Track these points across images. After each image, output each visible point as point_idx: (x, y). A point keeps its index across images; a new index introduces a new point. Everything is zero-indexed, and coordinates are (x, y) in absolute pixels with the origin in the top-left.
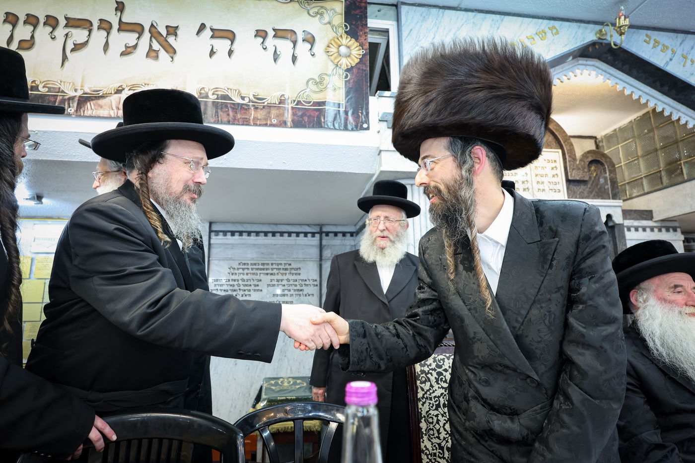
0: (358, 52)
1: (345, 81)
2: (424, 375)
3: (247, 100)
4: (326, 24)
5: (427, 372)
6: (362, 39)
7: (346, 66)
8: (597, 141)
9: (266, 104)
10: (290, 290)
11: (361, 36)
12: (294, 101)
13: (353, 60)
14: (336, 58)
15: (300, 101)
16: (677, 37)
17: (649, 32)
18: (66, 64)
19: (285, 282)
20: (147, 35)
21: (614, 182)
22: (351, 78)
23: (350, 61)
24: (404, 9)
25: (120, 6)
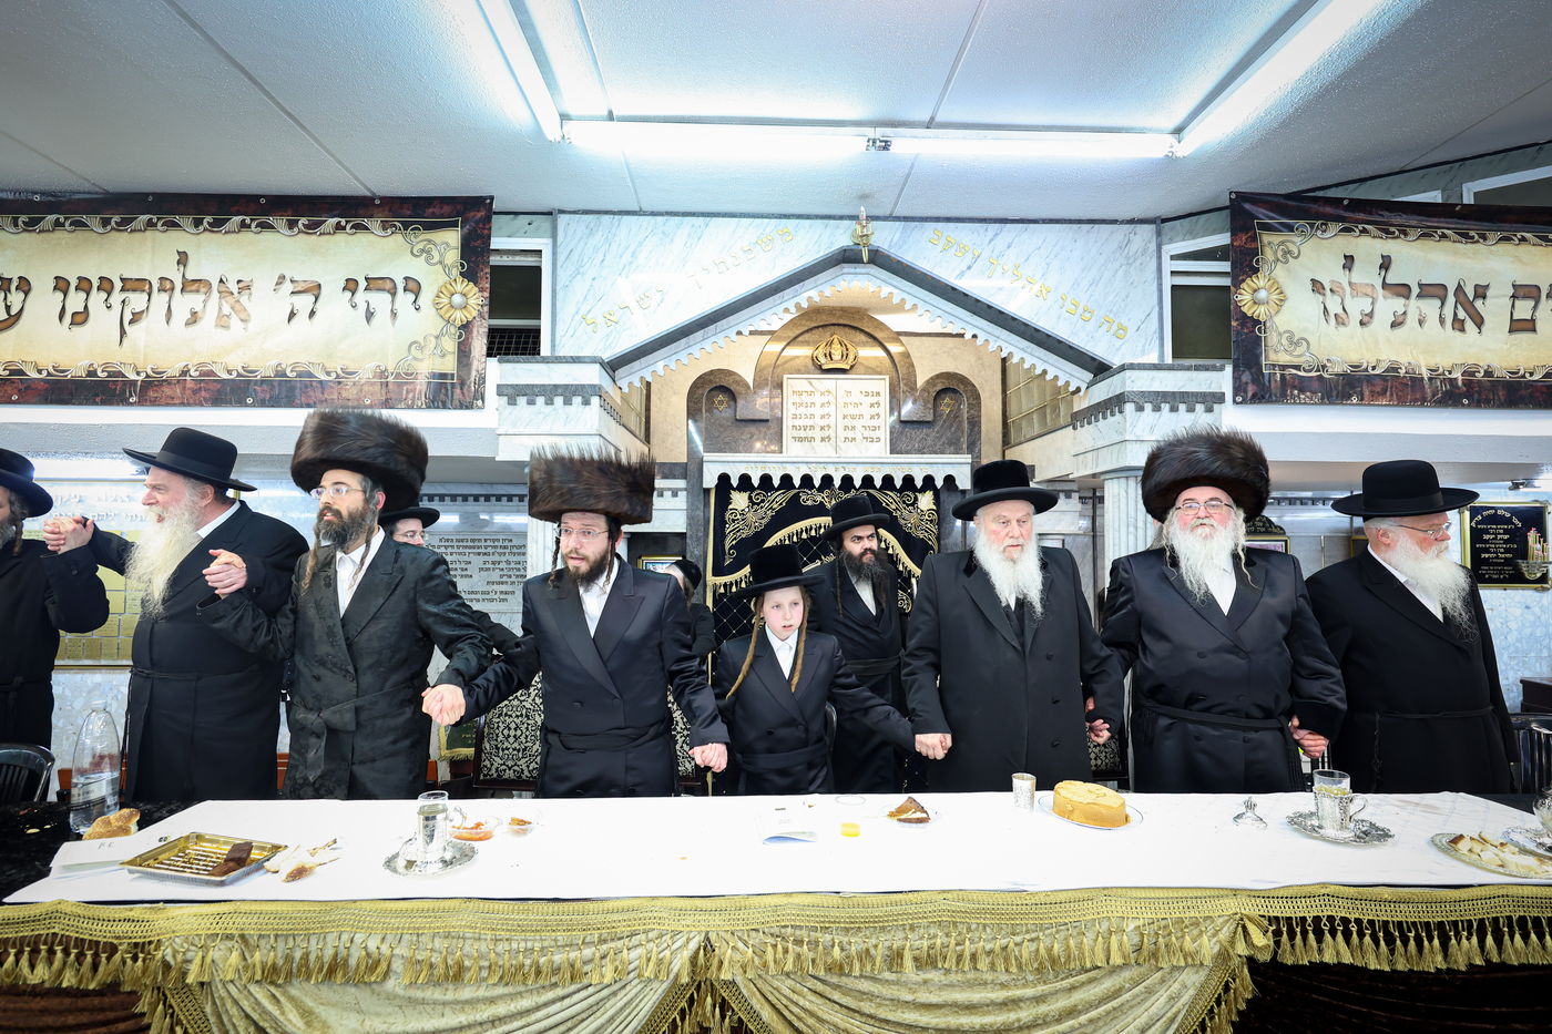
0: (476, 301)
1: (458, 342)
3: (332, 375)
4: (436, 264)
6: (482, 282)
7: (459, 322)
9: (357, 379)
10: (510, 577)
11: (479, 277)
12: (392, 374)
13: (469, 312)
14: (447, 312)
15: (400, 373)
16: (985, 230)
17: (940, 226)
18: (125, 340)
19: (503, 565)
20: (215, 294)
21: (975, 423)
22: (467, 339)
23: (466, 313)
24: (563, 219)
25: (183, 259)
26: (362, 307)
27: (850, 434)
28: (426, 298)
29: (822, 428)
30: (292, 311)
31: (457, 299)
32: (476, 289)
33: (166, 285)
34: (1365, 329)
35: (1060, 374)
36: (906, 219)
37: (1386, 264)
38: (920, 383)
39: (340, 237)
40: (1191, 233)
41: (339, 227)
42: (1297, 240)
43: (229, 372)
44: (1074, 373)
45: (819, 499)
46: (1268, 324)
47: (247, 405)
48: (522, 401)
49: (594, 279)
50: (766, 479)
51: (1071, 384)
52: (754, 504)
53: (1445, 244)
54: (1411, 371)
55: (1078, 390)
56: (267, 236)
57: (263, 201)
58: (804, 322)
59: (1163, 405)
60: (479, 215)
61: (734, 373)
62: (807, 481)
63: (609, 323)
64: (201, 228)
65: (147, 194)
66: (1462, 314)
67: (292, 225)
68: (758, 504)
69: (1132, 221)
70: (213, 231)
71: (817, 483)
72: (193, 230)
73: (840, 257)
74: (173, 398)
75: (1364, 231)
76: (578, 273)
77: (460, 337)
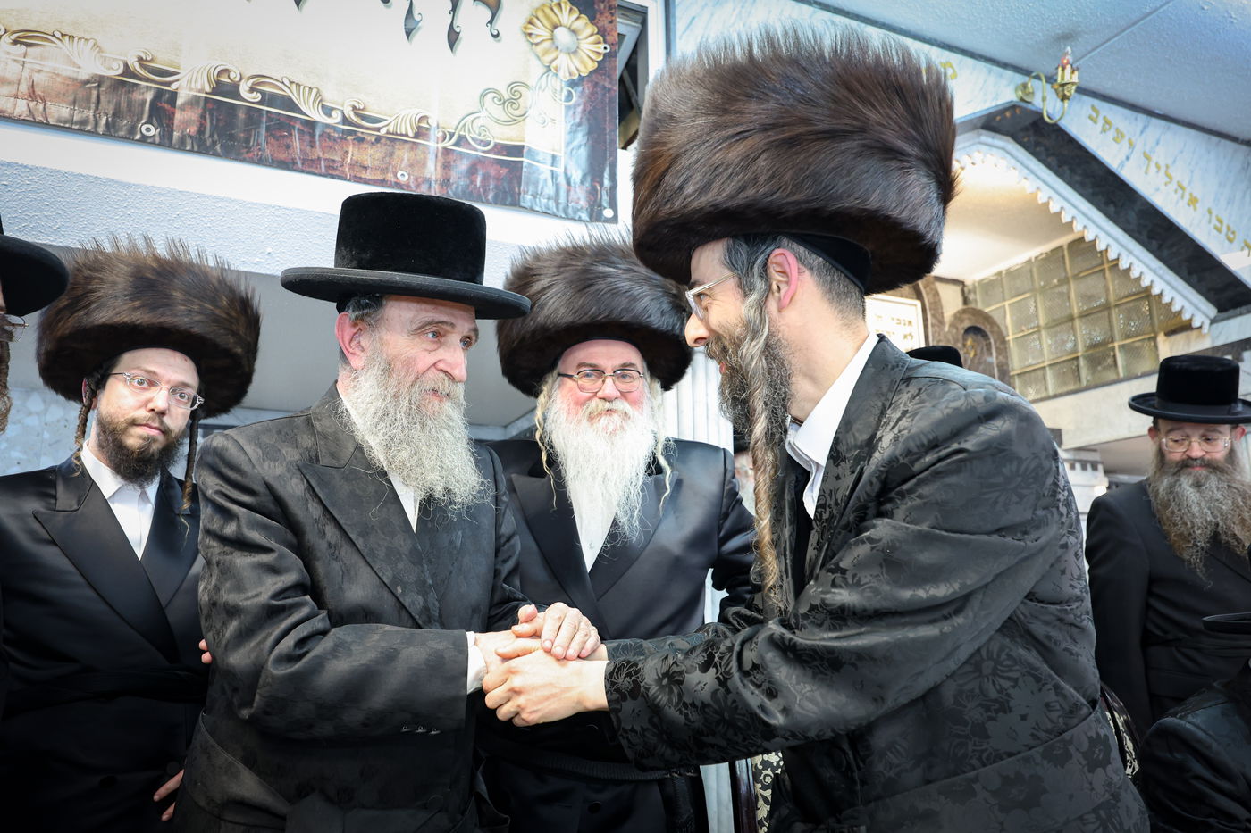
0: (594, 47)
1: (566, 106)
2: (769, 772)
3: (336, 119)
5: (775, 764)
6: (604, 22)
7: (567, 75)
8: (966, 290)
9: (383, 132)
11: (602, 14)
12: (452, 135)
13: (582, 62)
14: (546, 52)
15: (465, 137)
16: (1136, 119)
17: (1096, 102)
23: (578, 64)
28: (509, 23)
31: (562, 35)
35: (1187, 306)
38: (948, 316)
44: (1200, 306)
51: (1196, 318)
55: (1202, 326)
77: (569, 97)
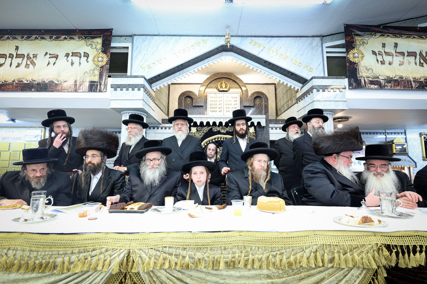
0: (106, 59)
1: (100, 72)
3: (60, 82)
4: (94, 48)
7: (100, 66)
11: (108, 52)
14: (97, 63)
15: (81, 81)
17: (252, 38)
20: (26, 58)
21: (267, 107)
22: (102, 71)
23: (103, 63)
24: (135, 37)
25: (17, 48)
26: (70, 61)
27: (228, 110)
28: (90, 59)
29: (219, 108)
30: (49, 62)
31: (100, 59)
32: (106, 56)
33: (11, 56)
34: (391, 66)
35: (292, 85)
36: (242, 36)
37: (396, 45)
38: (249, 95)
39: (65, 41)
40: (332, 40)
41: (65, 38)
42: (367, 39)
43: (27, 81)
44: (296, 84)
45: (218, 129)
46: (359, 64)
47: (32, 91)
48: (119, 89)
49: (144, 55)
50: (202, 123)
51: (296, 88)
52: (198, 131)
53: (414, 39)
54: (407, 79)
55: (298, 90)
56: (43, 41)
57: (43, 31)
58: (214, 77)
59: (326, 90)
60: (108, 34)
61: (192, 92)
62: (214, 123)
63: (149, 68)
64: (23, 39)
65: (8, 30)
66: (422, 61)
67: (51, 38)
68: (199, 131)
69: (313, 36)
70: (27, 40)
71: (217, 124)
72: (21, 40)
73: (221, 49)
74: (9, 89)
75: (388, 36)
76: (140, 53)
77: (100, 70)
